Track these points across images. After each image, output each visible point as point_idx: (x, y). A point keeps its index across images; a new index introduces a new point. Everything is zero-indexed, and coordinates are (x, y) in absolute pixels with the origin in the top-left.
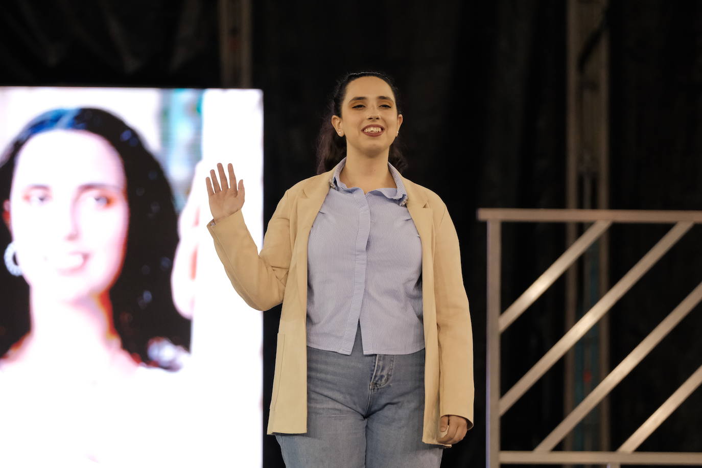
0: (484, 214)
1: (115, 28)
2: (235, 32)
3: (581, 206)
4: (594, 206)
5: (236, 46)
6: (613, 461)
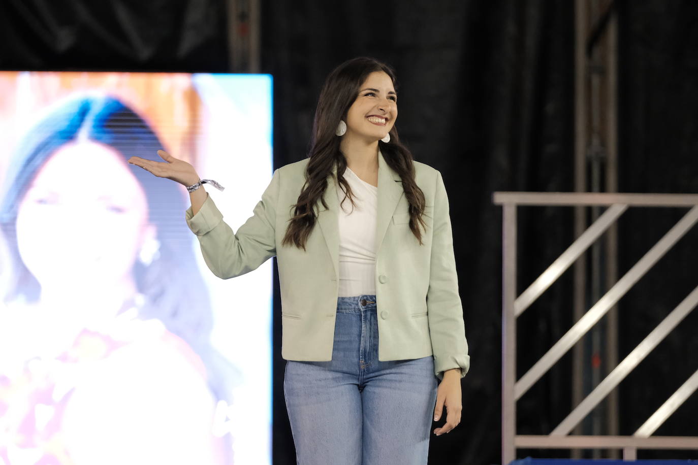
0: (500, 198)
2: (243, 17)
3: (589, 189)
4: (603, 189)
5: (244, 31)
6: (629, 446)
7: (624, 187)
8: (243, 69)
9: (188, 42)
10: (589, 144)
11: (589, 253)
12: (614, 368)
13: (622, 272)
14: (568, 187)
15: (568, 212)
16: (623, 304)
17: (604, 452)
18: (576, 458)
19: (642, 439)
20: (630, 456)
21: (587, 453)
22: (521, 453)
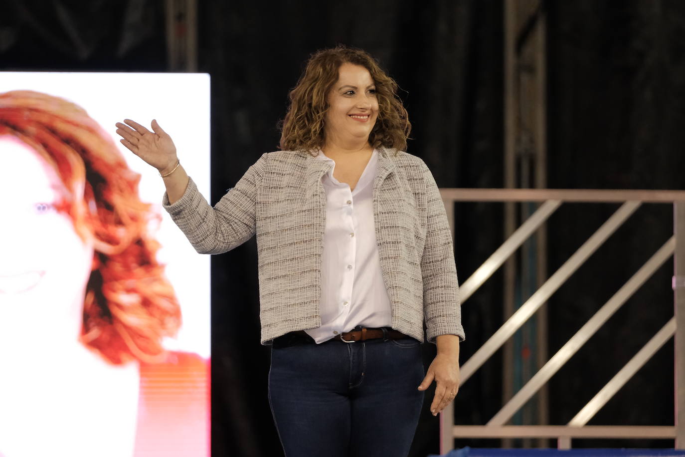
1: (63, 15)
2: (180, 17)
3: (519, 186)
4: (532, 186)
5: (181, 32)
6: (564, 435)
7: (553, 184)
8: (181, 68)
9: (127, 42)
10: (518, 140)
11: (519, 253)
12: (544, 365)
13: (551, 271)
14: (499, 183)
15: (498, 207)
16: (553, 302)
17: (535, 442)
18: (507, 447)
19: (577, 428)
20: (564, 445)
21: (517, 443)
22: (460, 443)
